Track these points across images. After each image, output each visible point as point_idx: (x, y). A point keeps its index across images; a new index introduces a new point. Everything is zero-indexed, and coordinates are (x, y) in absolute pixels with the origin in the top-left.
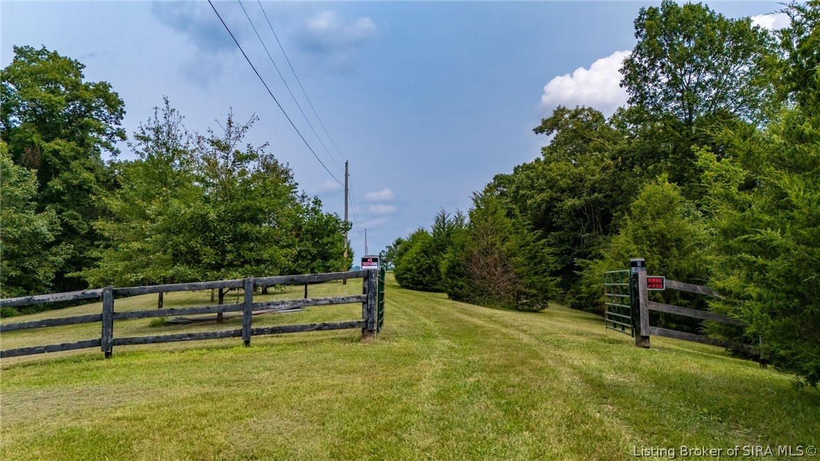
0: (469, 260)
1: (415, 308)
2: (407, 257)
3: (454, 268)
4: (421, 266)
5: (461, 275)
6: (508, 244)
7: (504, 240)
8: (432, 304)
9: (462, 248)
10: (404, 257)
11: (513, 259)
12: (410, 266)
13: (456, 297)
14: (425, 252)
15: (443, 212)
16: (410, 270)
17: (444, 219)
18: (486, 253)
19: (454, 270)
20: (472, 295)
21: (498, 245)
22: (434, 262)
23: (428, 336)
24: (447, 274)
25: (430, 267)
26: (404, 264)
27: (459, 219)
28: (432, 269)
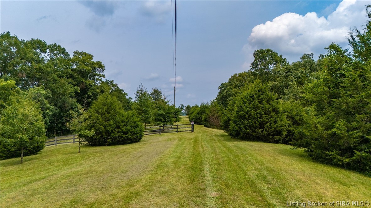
0: (209, 117)
1: (197, 129)
2: (193, 115)
3: (205, 119)
4: (197, 118)
5: (207, 121)
6: (218, 114)
7: (218, 112)
8: (200, 128)
9: (207, 114)
10: (192, 115)
11: (220, 117)
12: (194, 118)
13: (206, 126)
14: (198, 114)
15: (203, 102)
16: (194, 119)
17: (203, 104)
18: (213, 116)
19: (206, 120)
20: (210, 126)
21: (216, 114)
22: (201, 116)
23: (200, 132)
24: (204, 121)
25: (199, 118)
26: (192, 117)
27: (208, 104)
28: (200, 118)
